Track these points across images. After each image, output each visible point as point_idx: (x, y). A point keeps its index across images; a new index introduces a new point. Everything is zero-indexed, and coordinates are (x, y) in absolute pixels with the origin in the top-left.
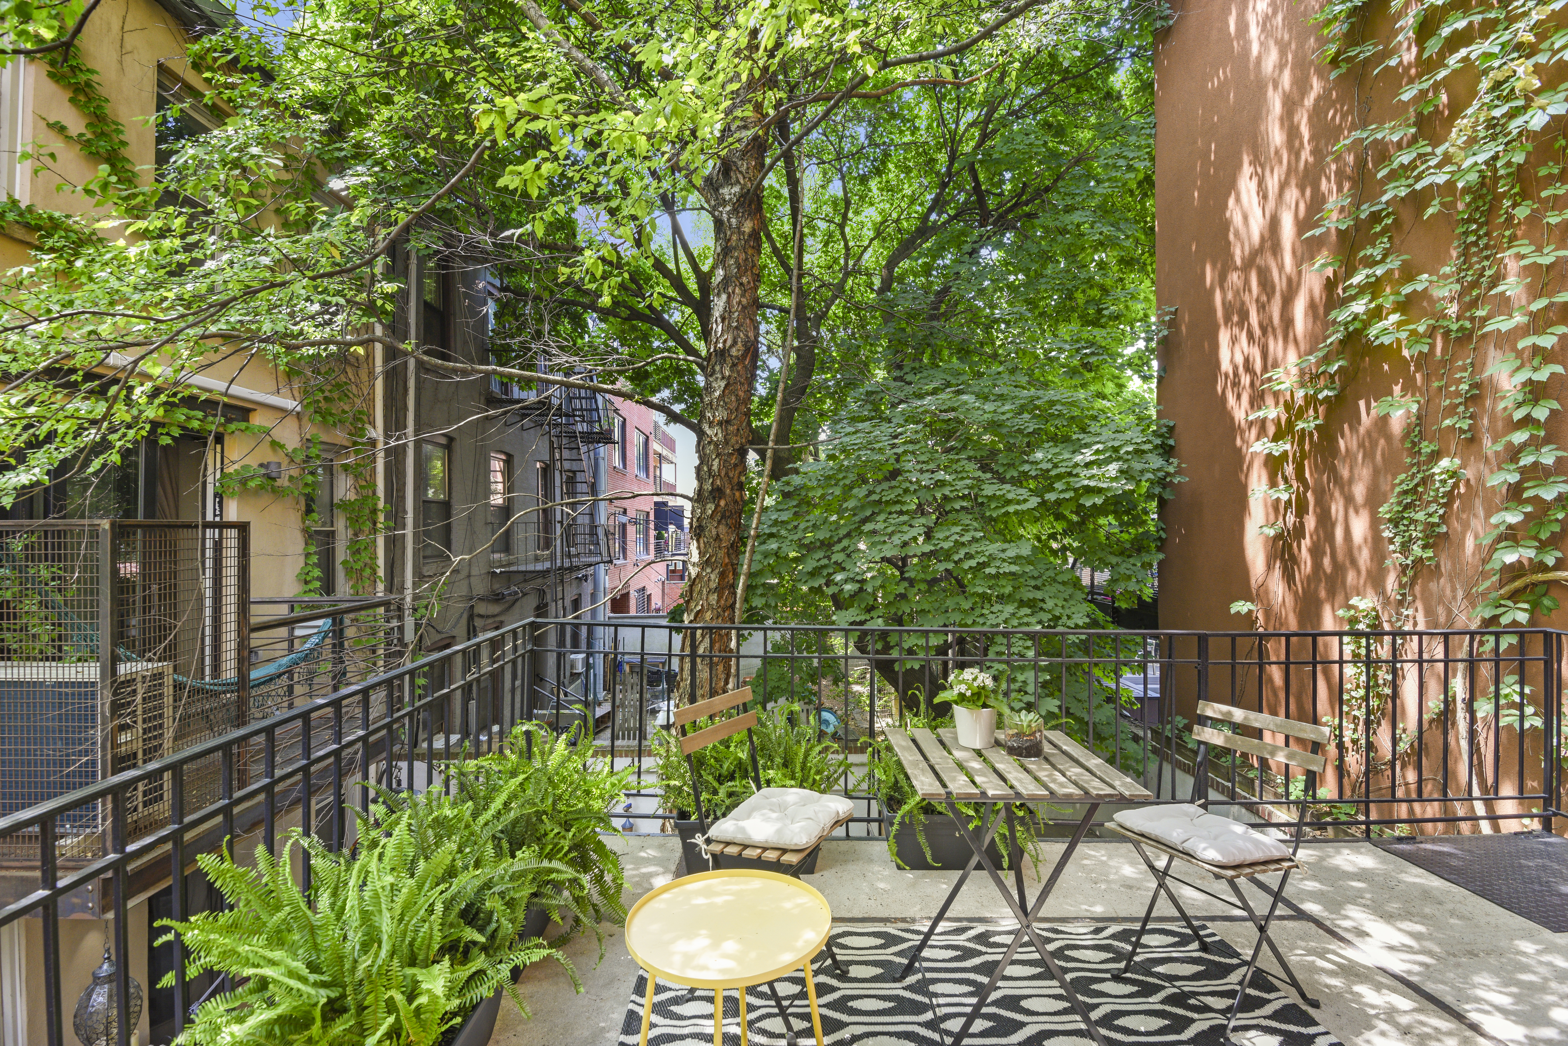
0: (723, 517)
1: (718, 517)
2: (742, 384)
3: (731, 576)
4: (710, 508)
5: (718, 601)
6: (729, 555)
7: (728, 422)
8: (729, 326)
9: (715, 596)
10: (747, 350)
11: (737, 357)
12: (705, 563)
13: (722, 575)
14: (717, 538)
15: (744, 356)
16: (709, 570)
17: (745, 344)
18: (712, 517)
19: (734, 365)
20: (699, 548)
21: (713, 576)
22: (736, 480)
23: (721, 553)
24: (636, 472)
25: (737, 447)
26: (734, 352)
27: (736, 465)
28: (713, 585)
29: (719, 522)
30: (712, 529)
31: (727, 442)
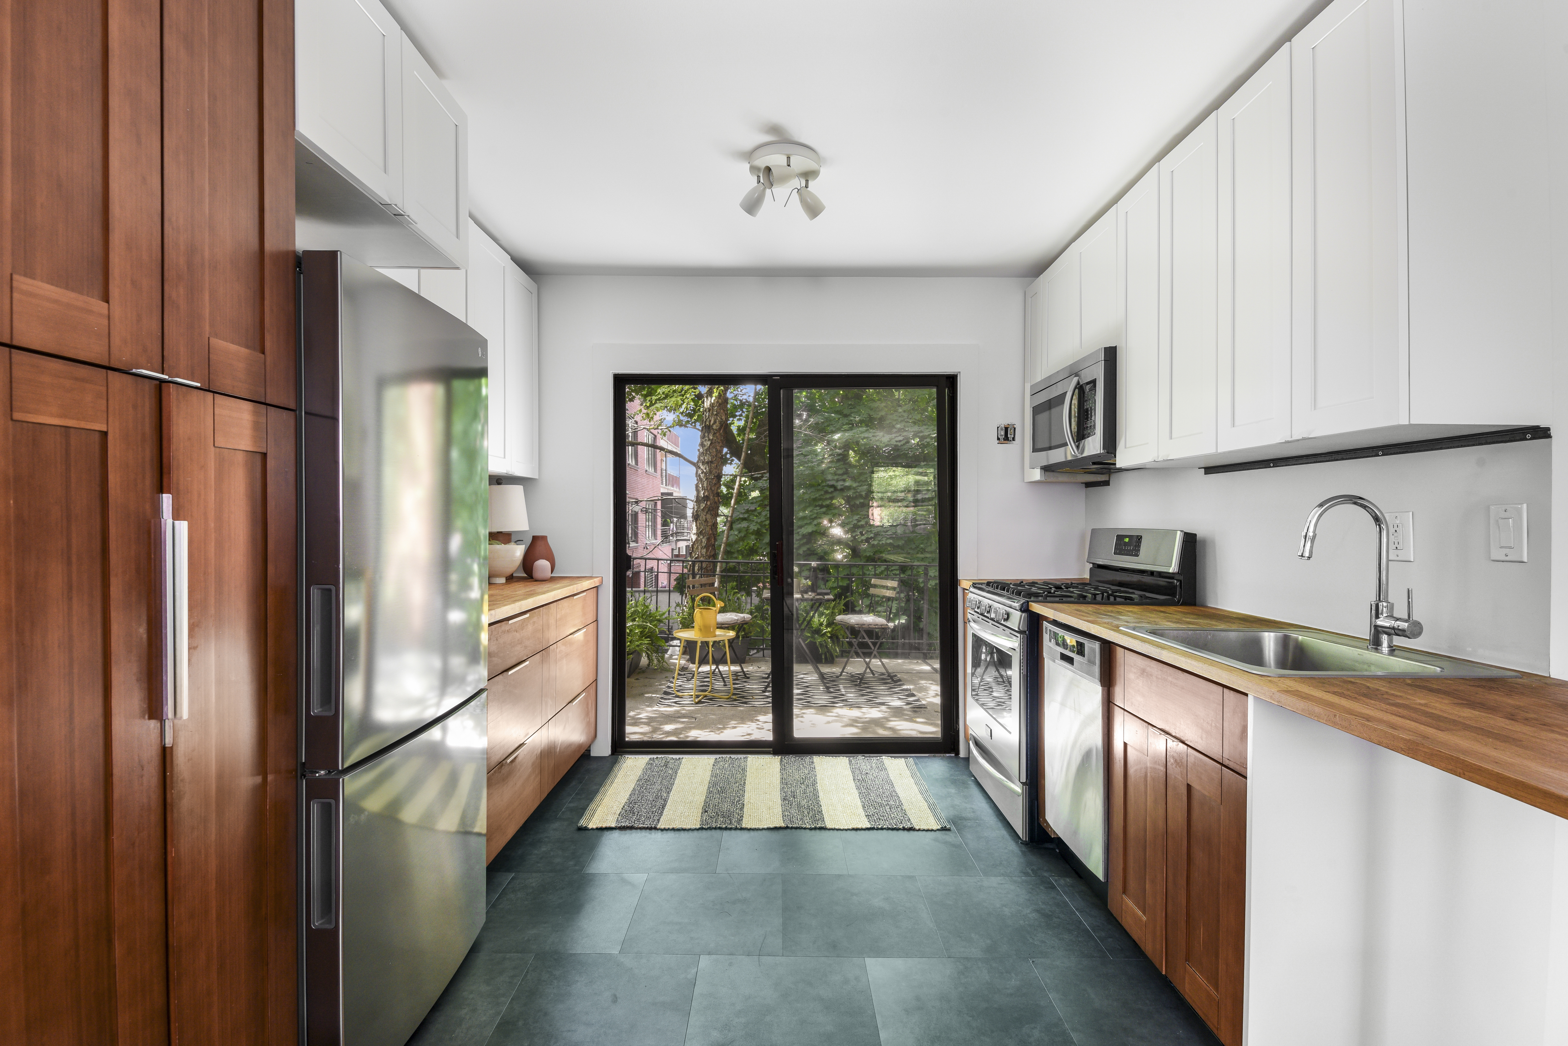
0: (709, 510)
1: (707, 510)
2: (719, 443)
3: (713, 540)
4: (703, 505)
5: (706, 553)
6: (711, 529)
7: (711, 462)
8: (712, 414)
9: (705, 550)
10: (721, 426)
11: (716, 430)
12: (698, 534)
13: (708, 539)
14: (706, 521)
15: (720, 429)
16: (701, 537)
17: (720, 423)
18: (703, 510)
19: (715, 434)
20: (696, 526)
21: (703, 540)
22: (715, 492)
23: (708, 529)
24: (646, 467)
25: (716, 475)
26: (714, 427)
27: (715, 484)
28: (704, 545)
29: (707, 513)
30: (703, 516)
31: (711, 472)
